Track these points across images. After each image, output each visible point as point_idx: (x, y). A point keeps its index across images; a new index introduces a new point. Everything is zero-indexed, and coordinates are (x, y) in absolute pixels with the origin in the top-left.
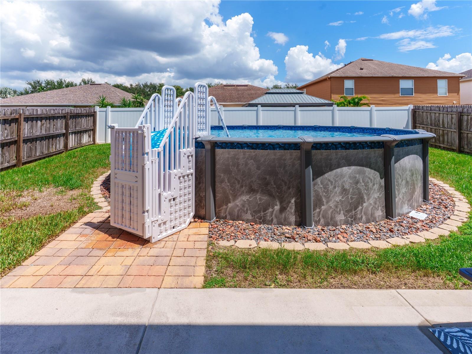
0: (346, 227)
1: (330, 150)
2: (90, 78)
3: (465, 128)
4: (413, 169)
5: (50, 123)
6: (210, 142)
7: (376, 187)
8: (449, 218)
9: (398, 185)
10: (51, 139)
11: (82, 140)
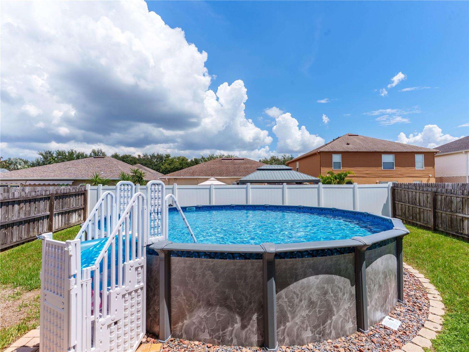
0: (314, 346)
1: (296, 258)
2: (99, 149)
3: (439, 207)
4: (386, 270)
5: (30, 206)
6: (163, 250)
7: (347, 296)
8: (423, 325)
9: (370, 291)
10: (32, 223)
11: (71, 220)
